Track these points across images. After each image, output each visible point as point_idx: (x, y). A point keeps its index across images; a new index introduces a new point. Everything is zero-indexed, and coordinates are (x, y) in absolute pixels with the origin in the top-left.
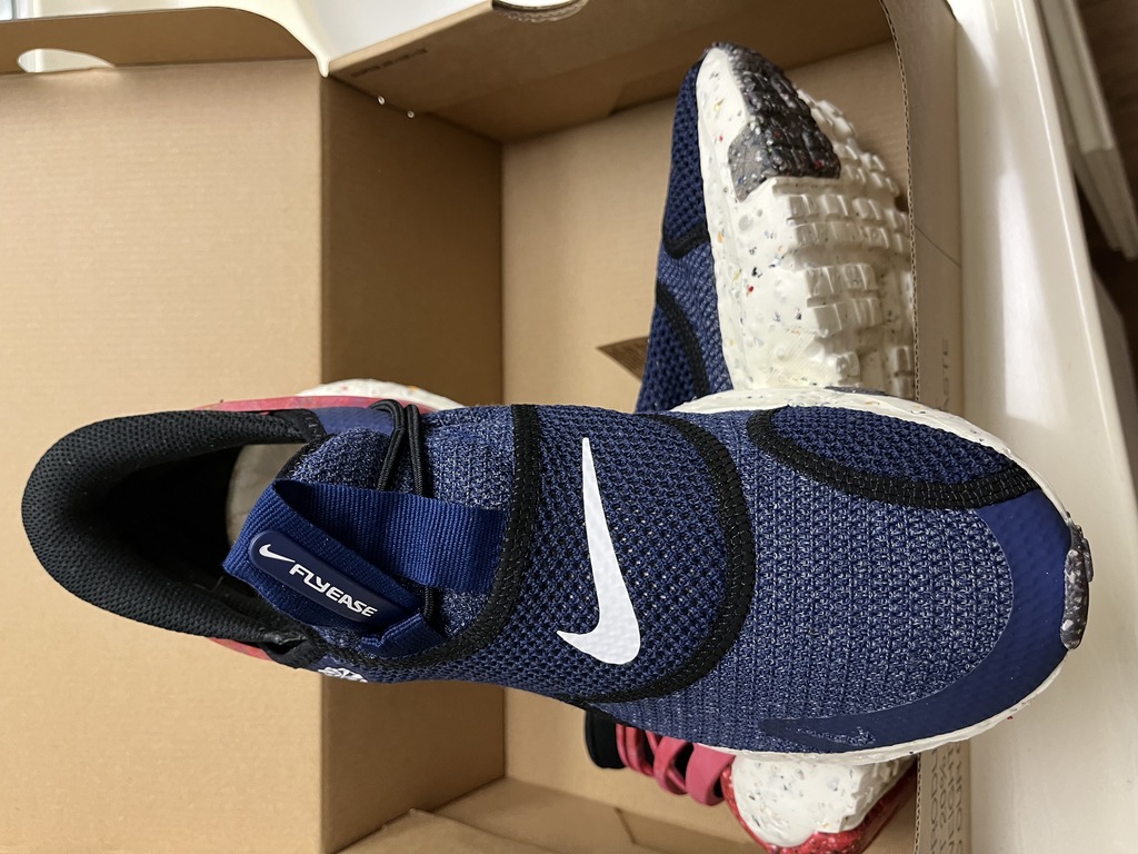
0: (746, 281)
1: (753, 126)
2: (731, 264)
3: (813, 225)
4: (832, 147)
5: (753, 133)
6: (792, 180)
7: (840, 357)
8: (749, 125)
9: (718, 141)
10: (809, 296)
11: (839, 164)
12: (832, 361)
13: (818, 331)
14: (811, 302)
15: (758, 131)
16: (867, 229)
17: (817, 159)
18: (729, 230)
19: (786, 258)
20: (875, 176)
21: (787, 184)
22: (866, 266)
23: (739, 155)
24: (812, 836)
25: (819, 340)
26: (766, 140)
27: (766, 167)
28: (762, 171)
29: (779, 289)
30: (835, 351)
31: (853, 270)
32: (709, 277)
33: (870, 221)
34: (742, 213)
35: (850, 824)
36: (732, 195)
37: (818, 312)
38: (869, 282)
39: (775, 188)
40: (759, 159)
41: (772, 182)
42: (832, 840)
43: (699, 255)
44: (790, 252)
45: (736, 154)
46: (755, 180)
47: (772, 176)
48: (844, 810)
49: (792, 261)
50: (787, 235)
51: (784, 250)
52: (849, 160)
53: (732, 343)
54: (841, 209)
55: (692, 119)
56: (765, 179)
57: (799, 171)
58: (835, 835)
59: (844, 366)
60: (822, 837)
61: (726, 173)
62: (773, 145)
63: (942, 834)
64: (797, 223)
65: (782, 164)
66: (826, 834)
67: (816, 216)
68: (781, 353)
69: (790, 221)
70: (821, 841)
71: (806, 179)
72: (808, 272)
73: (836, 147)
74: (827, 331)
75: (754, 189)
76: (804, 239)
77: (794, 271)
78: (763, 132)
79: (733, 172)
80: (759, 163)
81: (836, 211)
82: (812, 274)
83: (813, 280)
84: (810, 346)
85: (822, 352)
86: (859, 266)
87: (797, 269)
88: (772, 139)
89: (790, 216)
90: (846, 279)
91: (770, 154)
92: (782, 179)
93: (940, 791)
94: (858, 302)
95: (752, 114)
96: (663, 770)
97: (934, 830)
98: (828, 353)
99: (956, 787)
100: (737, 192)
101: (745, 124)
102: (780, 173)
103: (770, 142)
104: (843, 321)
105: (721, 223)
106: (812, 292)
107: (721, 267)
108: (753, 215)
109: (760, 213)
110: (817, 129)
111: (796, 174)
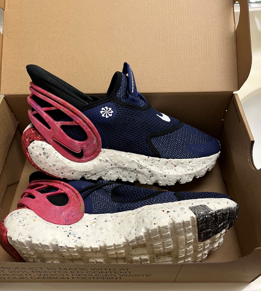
0: (166, 210)
1: (212, 211)
2: (171, 206)
3: (182, 229)
4: (208, 239)
5: (209, 212)
6: (196, 223)
7: (144, 237)
8: (212, 210)
9: (207, 202)
10: (161, 226)
11: (202, 241)
12: (142, 234)
13: (151, 229)
14: (159, 227)
15: (210, 213)
16: (184, 250)
17: (203, 233)
18: (181, 205)
19: (172, 220)
20: (201, 255)
21: (194, 221)
22: (172, 248)
23: (203, 208)
24: (6, 229)
25: (148, 230)
26: (207, 215)
27: (199, 215)
28: (198, 214)
29: (163, 218)
30: (146, 236)
31: (170, 243)
32: (168, 201)
33: (186, 251)
34: (185, 208)
35: (9, 240)
36: (191, 206)
37: (156, 229)
38: (167, 249)
39: (193, 217)
40: (202, 213)
41: (194, 216)
42: (5, 234)
43: (174, 198)
44: (174, 221)
45: (203, 207)
46: (195, 212)
47: (196, 216)
48: (13, 237)
49: (171, 222)
50: (179, 220)
51: (174, 220)
52: (204, 245)
53: (149, 207)
54: (189, 240)
55: (215, 196)
56: (195, 214)
57: (199, 226)
58: (6, 235)
59: (141, 238)
60: (6, 232)
61: (198, 204)
62: (206, 217)
63: (6, 271)
64: (182, 223)
65: (200, 220)
66: (7, 233)
67: (185, 231)
68: (145, 220)
69: (183, 221)
70: (5, 232)
71: (197, 229)
72: (167, 226)
73: (208, 241)
74: (150, 232)
75: (193, 211)
76: (177, 225)
77: (168, 222)
78: (210, 214)
79: (198, 206)
80: (201, 213)
81: (188, 238)
82: (167, 227)
83: (165, 228)
84: (146, 227)
85: (145, 231)
86: (172, 246)
87: (169, 223)
88: (208, 217)
89: (184, 221)
90: (167, 241)
91: (203, 216)
92: (196, 220)
93: (19, 271)
94: (161, 244)
95: (215, 211)
96: (28, 192)
97: (7, 268)
98: (145, 233)
99: (20, 277)
100: (192, 207)
101: (212, 209)
102: (197, 219)
103: (207, 216)
104: (154, 238)
105: (183, 203)
106: (162, 227)
107: (170, 204)
108: (185, 211)
109: (185, 213)
110: (213, 235)
111: (198, 225)
